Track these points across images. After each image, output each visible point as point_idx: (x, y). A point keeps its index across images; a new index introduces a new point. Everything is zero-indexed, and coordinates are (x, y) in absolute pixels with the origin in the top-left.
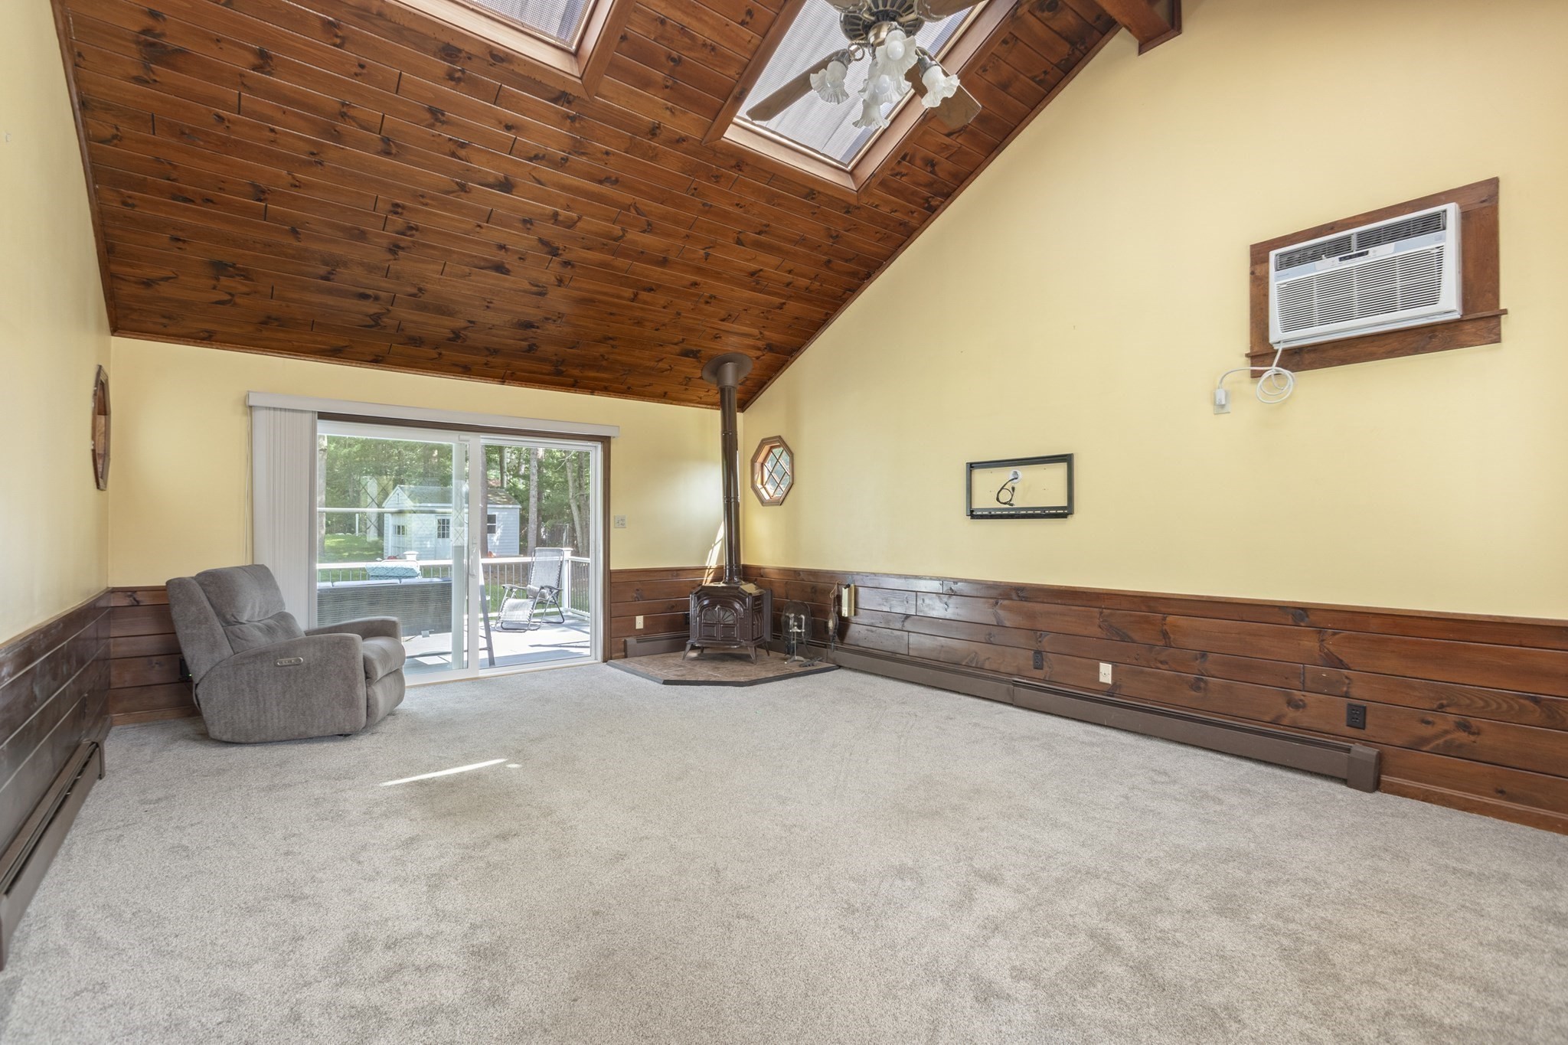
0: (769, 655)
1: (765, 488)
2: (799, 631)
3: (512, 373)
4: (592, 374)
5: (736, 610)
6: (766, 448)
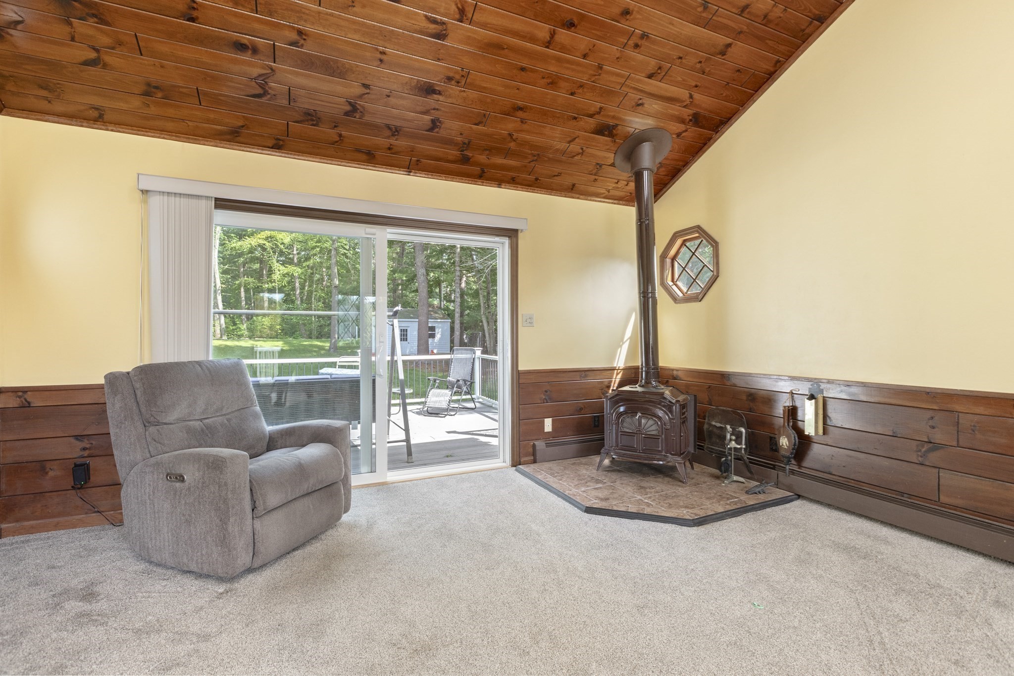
0: (693, 468)
1: (677, 285)
2: (739, 447)
3: (418, 161)
4: (499, 160)
5: (660, 418)
6: (679, 242)
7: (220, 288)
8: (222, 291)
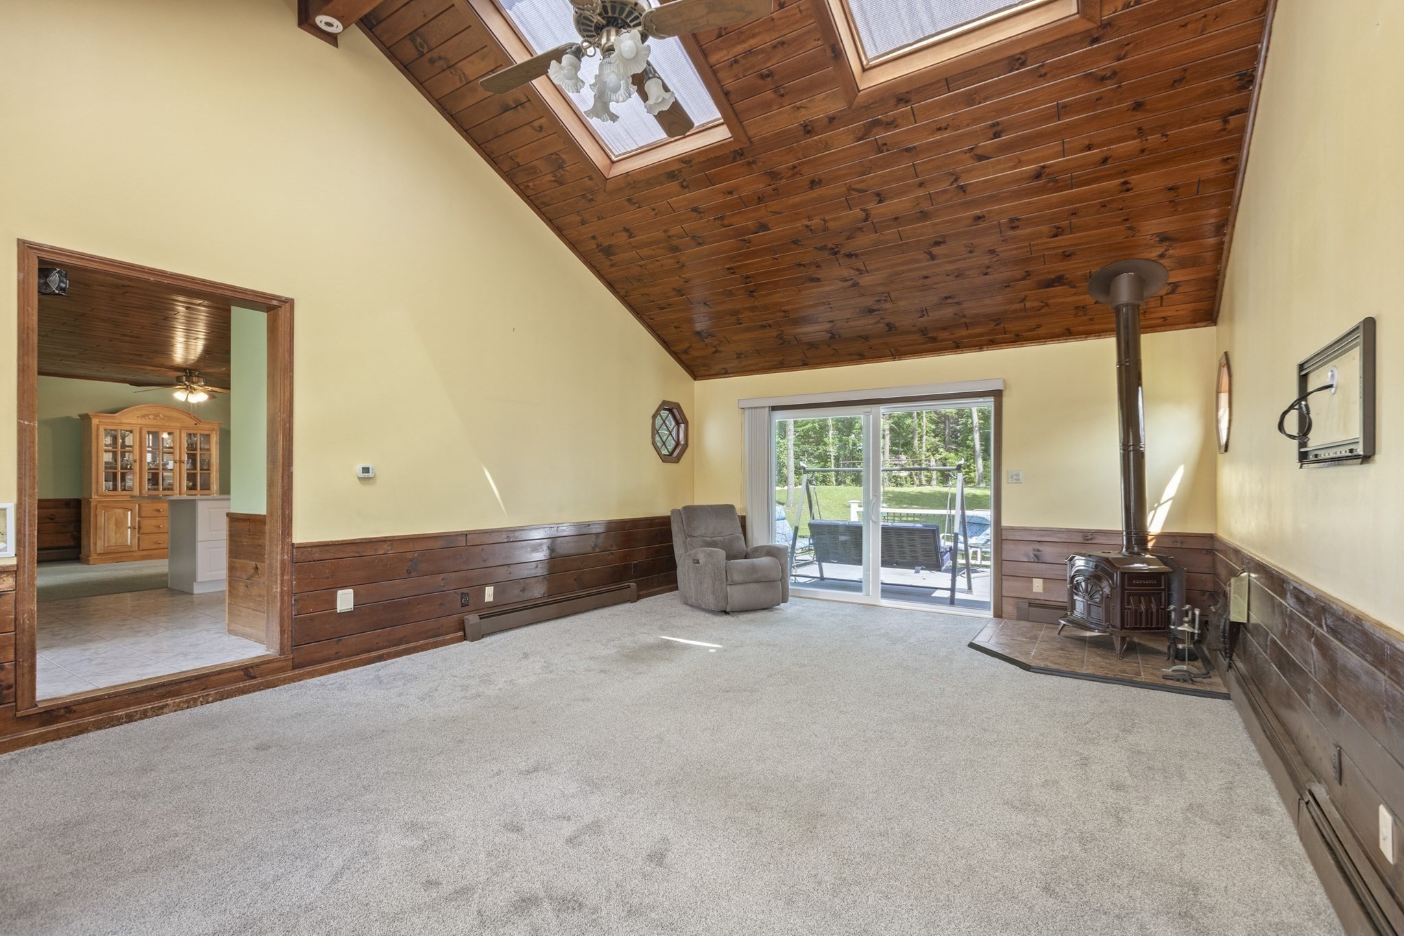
5: (1102, 586)
7: (978, 424)
8: (980, 429)
